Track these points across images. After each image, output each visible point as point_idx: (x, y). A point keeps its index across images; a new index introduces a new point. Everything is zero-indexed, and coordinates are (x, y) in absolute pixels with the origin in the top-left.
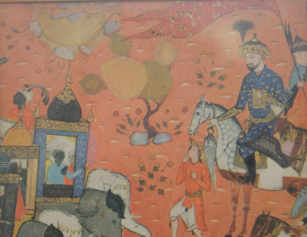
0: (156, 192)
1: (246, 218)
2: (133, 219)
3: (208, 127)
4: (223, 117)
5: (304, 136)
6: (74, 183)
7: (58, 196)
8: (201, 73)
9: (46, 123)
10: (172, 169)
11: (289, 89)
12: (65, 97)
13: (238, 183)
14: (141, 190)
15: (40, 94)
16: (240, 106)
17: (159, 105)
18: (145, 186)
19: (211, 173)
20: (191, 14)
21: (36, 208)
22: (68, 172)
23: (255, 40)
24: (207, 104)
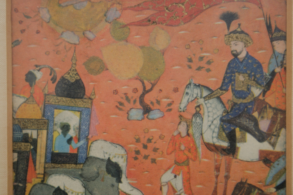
0: (149, 161)
1: (226, 184)
2: (129, 183)
3: (196, 105)
4: (209, 97)
5: (279, 115)
6: (78, 151)
7: (65, 162)
8: (191, 58)
9: (54, 99)
10: (163, 141)
11: (267, 74)
12: (70, 76)
13: (220, 154)
14: (136, 158)
15: (49, 73)
16: (224, 88)
17: (153, 85)
18: (140, 155)
19: (198, 145)
20: (183, 4)
21: (45, 172)
22: (73, 142)
23: (239, 30)
24: (195, 85)
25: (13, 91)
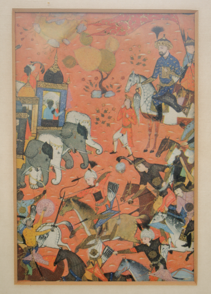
0: (105, 125)
1: (156, 140)
2: (92, 140)
3: (136, 88)
4: (144, 83)
5: (190, 94)
6: (59, 119)
7: (50, 126)
8: (133, 57)
9: (43, 84)
10: (115, 112)
11: (182, 67)
12: (54, 69)
13: (152, 120)
14: (97, 123)
15: (40, 67)
16: (154, 76)
17: (108, 75)
18: (100, 121)
19: (137, 115)
20: (127, 22)
21: (37, 132)
22: (55, 112)
23: (164, 38)
24: (136, 75)
25: (16, 78)
